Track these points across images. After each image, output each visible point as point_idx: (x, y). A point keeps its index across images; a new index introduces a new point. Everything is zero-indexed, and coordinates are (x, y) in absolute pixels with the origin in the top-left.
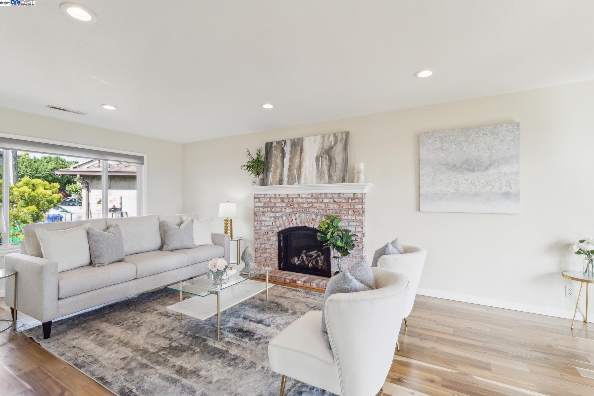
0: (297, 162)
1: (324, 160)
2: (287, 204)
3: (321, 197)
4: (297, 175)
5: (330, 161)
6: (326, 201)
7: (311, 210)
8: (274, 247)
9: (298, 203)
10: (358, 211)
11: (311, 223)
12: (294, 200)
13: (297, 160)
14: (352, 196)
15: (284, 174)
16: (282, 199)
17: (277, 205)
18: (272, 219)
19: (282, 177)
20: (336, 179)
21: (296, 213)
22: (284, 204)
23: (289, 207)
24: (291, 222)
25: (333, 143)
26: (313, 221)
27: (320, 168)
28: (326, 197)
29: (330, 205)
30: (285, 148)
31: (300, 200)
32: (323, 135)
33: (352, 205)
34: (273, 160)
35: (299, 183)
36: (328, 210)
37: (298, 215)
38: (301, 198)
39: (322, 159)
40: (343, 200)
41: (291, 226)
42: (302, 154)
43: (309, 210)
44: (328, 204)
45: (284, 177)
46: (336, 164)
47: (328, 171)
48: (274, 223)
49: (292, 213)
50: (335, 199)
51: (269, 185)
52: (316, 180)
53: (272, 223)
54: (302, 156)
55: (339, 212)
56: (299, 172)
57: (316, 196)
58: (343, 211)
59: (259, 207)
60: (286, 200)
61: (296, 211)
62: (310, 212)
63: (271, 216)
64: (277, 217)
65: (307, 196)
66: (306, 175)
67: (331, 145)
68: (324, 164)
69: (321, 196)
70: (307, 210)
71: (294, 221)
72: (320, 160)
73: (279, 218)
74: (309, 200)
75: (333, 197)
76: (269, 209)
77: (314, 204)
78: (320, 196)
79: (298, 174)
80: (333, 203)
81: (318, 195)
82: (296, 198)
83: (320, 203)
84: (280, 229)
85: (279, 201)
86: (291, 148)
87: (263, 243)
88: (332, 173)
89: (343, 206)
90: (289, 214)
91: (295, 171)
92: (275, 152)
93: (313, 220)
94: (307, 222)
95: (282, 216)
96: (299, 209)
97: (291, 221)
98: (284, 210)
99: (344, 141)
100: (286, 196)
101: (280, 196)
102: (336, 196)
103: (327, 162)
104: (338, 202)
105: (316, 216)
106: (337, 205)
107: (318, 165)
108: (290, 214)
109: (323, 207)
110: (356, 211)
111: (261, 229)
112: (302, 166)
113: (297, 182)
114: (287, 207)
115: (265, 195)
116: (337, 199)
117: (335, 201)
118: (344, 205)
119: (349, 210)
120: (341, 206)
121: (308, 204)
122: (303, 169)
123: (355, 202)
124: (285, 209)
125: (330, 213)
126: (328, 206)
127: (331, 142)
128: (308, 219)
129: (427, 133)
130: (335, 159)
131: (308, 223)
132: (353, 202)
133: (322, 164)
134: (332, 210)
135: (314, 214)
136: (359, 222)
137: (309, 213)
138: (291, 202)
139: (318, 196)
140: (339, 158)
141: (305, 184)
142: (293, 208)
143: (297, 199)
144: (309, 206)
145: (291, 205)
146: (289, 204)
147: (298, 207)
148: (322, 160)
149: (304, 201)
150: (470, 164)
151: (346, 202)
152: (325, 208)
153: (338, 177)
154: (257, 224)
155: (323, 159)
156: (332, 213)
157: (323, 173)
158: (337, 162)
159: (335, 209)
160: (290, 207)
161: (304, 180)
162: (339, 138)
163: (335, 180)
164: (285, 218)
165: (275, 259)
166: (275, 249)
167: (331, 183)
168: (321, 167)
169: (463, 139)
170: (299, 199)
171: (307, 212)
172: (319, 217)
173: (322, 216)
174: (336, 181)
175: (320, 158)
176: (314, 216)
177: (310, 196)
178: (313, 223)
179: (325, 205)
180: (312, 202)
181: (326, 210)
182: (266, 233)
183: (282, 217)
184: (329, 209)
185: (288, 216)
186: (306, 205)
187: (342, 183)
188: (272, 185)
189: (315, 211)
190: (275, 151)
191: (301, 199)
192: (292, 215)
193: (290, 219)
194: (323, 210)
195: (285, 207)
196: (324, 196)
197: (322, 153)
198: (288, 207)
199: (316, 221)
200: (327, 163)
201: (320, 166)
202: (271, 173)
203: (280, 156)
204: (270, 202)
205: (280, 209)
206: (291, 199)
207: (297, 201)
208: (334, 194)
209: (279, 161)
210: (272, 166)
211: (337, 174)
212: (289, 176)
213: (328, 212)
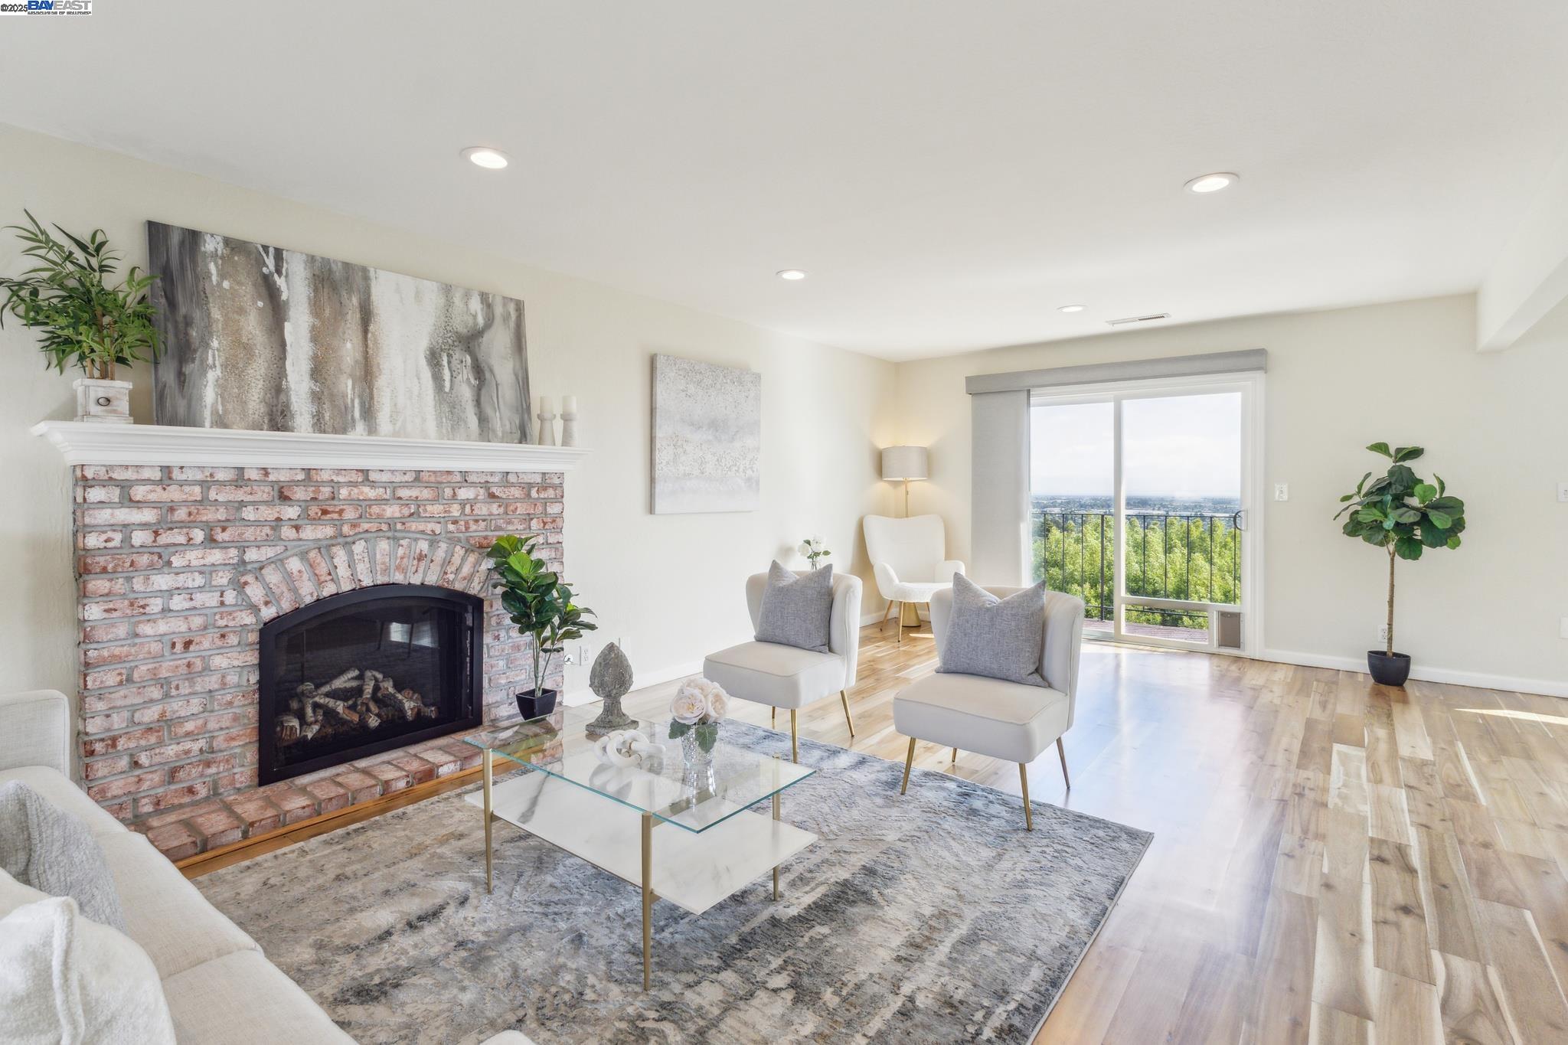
0: (349, 349)
1: (459, 366)
2: (305, 510)
3: (450, 482)
4: (357, 402)
5: (478, 373)
6: (464, 494)
7: (414, 526)
8: (229, 698)
9: (356, 503)
10: (554, 521)
11: (414, 569)
12: (344, 492)
13: (349, 345)
14: (539, 480)
15: (292, 385)
16: (276, 488)
17: (249, 514)
18: (222, 579)
19: (283, 397)
20: (503, 432)
21: (349, 539)
22: (290, 510)
23: (314, 521)
24: (330, 577)
25: (481, 321)
26: (423, 564)
27: (447, 389)
28: (466, 481)
29: (478, 505)
30: (280, 282)
31: (369, 493)
32: (446, 285)
33: (538, 504)
34: (216, 314)
35: (372, 430)
36: (471, 523)
37: (359, 548)
38: (373, 484)
39: (449, 362)
40: (516, 492)
41: (329, 590)
42: (371, 328)
43: (407, 525)
44: (472, 503)
45: (294, 399)
46: (497, 385)
47: (475, 403)
48: (230, 597)
49: (333, 542)
50: (494, 490)
51: (207, 423)
52: (440, 425)
53: (219, 594)
54: (370, 335)
55: (504, 526)
56: (364, 390)
57: (433, 479)
58: (516, 521)
59: (126, 528)
60: (300, 494)
61: (351, 533)
62: (409, 532)
63: (213, 565)
64: (249, 567)
65: (398, 478)
66: (395, 405)
67: (476, 324)
68: (460, 377)
69: (450, 478)
70: (399, 526)
71: (343, 571)
72: (445, 363)
73: (261, 568)
74: (404, 493)
75: (487, 482)
76: (199, 535)
77: (425, 505)
78: (444, 478)
79: (361, 397)
80: (489, 500)
81: (439, 474)
82: (352, 484)
83: (445, 502)
84: (268, 613)
85: (265, 497)
86: (316, 290)
87: (152, 701)
88: (489, 411)
89: (516, 509)
90: (319, 549)
91: (347, 386)
92: (219, 284)
93: (421, 558)
94: (398, 568)
95: (280, 557)
96: (366, 526)
97: (330, 574)
98: (287, 532)
99: (512, 324)
100: (301, 476)
101: (267, 474)
102: (496, 479)
103: (466, 374)
104: (501, 498)
105: (430, 546)
106: (500, 506)
107: (437, 378)
108: (325, 548)
109: (456, 514)
110: (549, 520)
111: (137, 635)
112: (375, 369)
113: (360, 426)
114: (307, 521)
115: (167, 470)
116: (500, 489)
117: (492, 496)
118: (519, 505)
119: (532, 519)
120: (512, 508)
121: (402, 505)
122: (382, 382)
123: (546, 496)
124: (297, 528)
125: (478, 531)
126: (472, 510)
127: (475, 317)
128: (402, 558)
129: (672, 357)
130: (491, 371)
131: (404, 571)
132: (542, 496)
133: (452, 376)
134: (484, 520)
135: (426, 540)
136: (557, 549)
137: (405, 538)
138: (328, 499)
139: (439, 479)
140: (503, 370)
141: (399, 437)
142: (337, 523)
143: (356, 490)
144: (406, 512)
145: (325, 512)
146: (314, 510)
147: (361, 517)
148: (452, 365)
149: (385, 497)
151: (523, 496)
152: (462, 518)
153: (507, 423)
154: (106, 615)
155: (455, 362)
156: (486, 530)
157: (458, 407)
158: (498, 377)
159: (493, 517)
160: (320, 519)
161: (393, 421)
162: (498, 310)
163: (500, 434)
164: (294, 564)
165: (232, 748)
166: (235, 704)
167: (489, 441)
168: (451, 388)
170: (366, 489)
171: (398, 535)
172: (443, 546)
173: (453, 541)
174: (503, 437)
175: (445, 359)
176: (423, 546)
177: (409, 477)
178: (421, 570)
179: (463, 509)
180: (417, 498)
181: (467, 523)
182: (179, 647)
183: (279, 561)
184: (473, 518)
185: (312, 554)
186: (392, 511)
187: (520, 442)
188: (226, 426)
189: (429, 527)
190: (223, 276)
191: (372, 487)
192: (334, 549)
193: (323, 564)
194: (455, 522)
195: (297, 522)
196: (458, 478)
197: (450, 341)
198: (314, 519)
199: (432, 561)
200: (468, 379)
201: (447, 384)
202: (212, 376)
203: (259, 309)
204: (203, 501)
205: (267, 530)
206: (326, 491)
207: (355, 497)
208: (492, 474)
209: (253, 326)
210: (215, 344)
211: (503, 418)
212: (316, 397)
213: (473, 527)
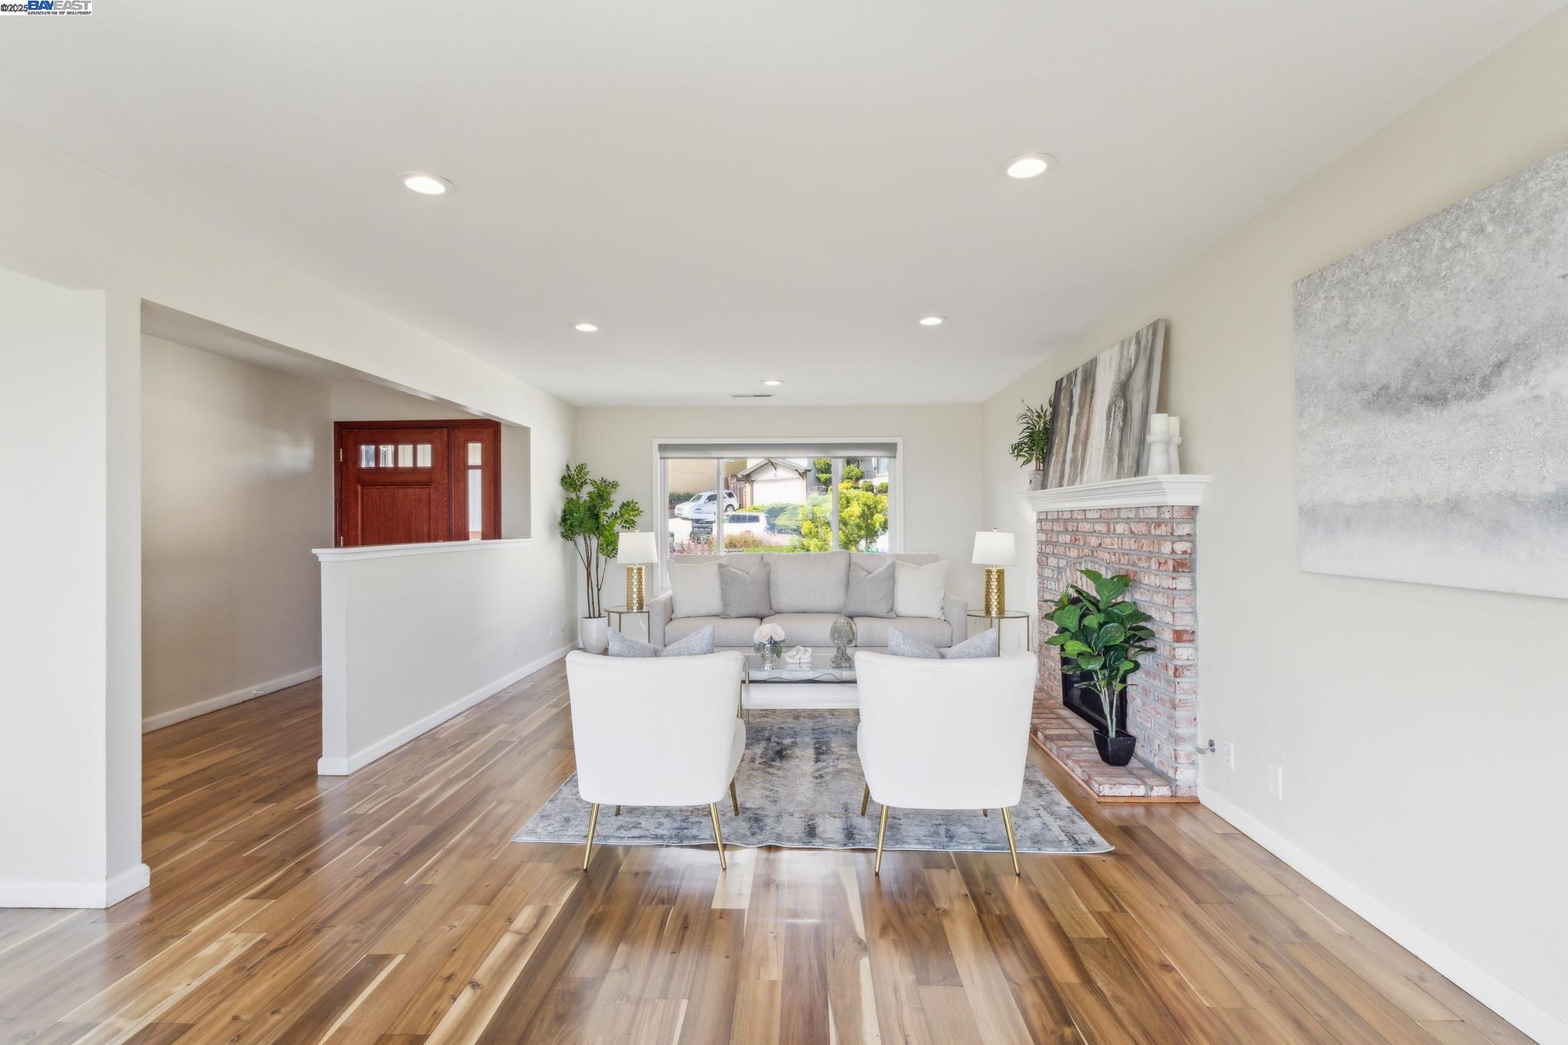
0: (1084, 424)
1: (1117, 414)
3: (1113, 518)
5: (1125, 414)
7: (1100, 555)
9: (1084, 534)
12: (1080, 526)
13: (1084, 421)
14: (1154, 515)
15: (1067, 458)
16: (1065, 522)
17: (1060, 538)
20: (1128, 468)
27: (1110, 438)
28: (1120, 517)
29: (1125, 540)
30: (1075, 391)
32: (1123, 342)
33: (1155, 542)
34: (1059, 423)
35: (1082, 480)
36: (1121, 556)
38: (1088, 521)
40: (1143, 528)
42: (1092, 403)
44: (1122, 537)
45: (1066, 466)
46: (1132, 421)
47: (1119, 444)
48: (1057, 585)
50: (1131, 525)
51: (1049, 487)
52: (1102, 470)
54: (1091, 408)
55: (1136, 562)
56: (1084, 452)
57: (1106, 516)
58: (1143, 558)
59: (1042, 543)
60: (1070, 527)
61: (1081, 556)
63: (1054, 567)
64: (1060, 570)
66: (1091, 458)
67: (1130, 368)
68: (1116, 424)
69: (1112, 514)
72: (1113, 414)
73: (1062, 572)
74: (1097, 527)
75: (1128, 518)
77: (1104, 538)
79: (1082, 457)
81: (1108, 511)
82: (1082, 521)
83: (1111, 535)
85: (1063, 529)
86: (1081, 389)
88: (1124, 449)
89: (1143, 545)
91: (1080, 451)
95: (1066, 566)
98: (1067, 551)
99: (1148, 351)
100: (1068, 516)
101: (1063, 515)
102: (1132, 515)
103: (1120, 418)
104: (1136, 534)
106: (1135, 542)
107: (1108, 428)
109: (1116, 547)
110: (1163, 561)
112: (1089, 434)
113: (1079, 477)
116: (1134, 525)
117: (1131, 531)
118: (1144, 541)
119: (1152, 558)
122: (1089, 444)
123: (1160, 533)
124: (1069, 549)
125: (1124, 563)
126: (1122, 544)
127: (1131, 361)
129: (1309, 276)
130: (1131, 409)
132: (1157, 532)
133: (1113, 424)
134: (1128, 557)
136: (1168, 597)
137: (1097, 563)
138: (1076, 531)
140: (1137, 405)
141: (1088, 483)
142: (1078, 547)
145: (1075, 540)
146: (1073, 538)
149: (1091, 530)
150: (1429, 374)
151: (1147, 532)
155: (1117, 409)
156: (1128, 564)
157: (1112, 451)
158: (1133, 415)
159: (1132, 553)
161: (1088, 472)
162: (1143, 343)
163: (1126, 470)
164: (1068, 572)
167: (1121, 478)
168: (1112, 434)
169: (1404, 270)
170: (1086, 524)
171: (1095, 560)
175: (1113, 410)
179: (1118, 542)
183: (1065, 569)
188: (1052, 488)
190: (1063, 400)
194: (1115, 554)
195: (1070, 546)
196: (1116, 514)
197: (1118, 391)
198: (1073, 544)
200: (1119, 422)
202: (1054, 458)
203: (1067, 413)
205: (1063, 549)
206: (1076, 524)
209: (1065, 425)
210: (1056, 441)
211: (1130, 452)
212: (1071, 463)
213: (1122, 560)
